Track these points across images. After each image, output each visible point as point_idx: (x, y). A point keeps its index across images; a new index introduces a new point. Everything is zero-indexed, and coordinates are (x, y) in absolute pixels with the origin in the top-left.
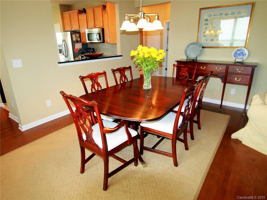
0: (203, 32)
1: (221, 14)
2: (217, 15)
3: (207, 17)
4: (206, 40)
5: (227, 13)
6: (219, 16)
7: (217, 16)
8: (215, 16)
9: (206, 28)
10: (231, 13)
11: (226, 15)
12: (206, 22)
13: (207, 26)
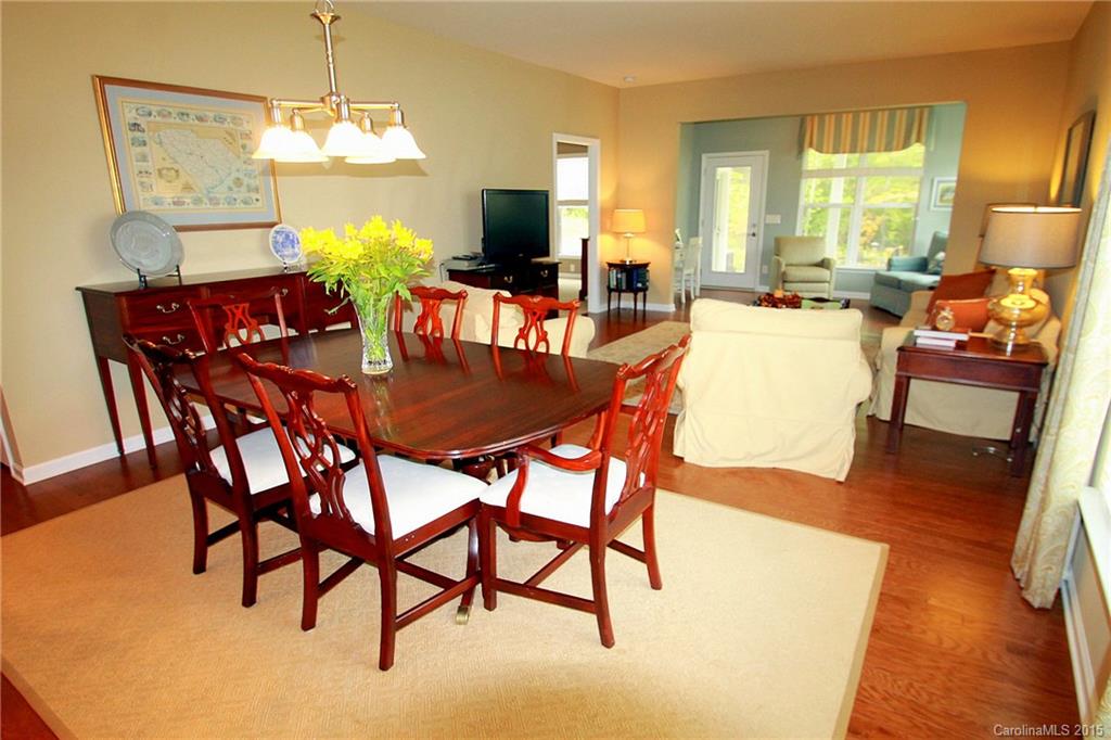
0: (136, 172)
1: (183, 114)
2: (170, 113)
3: (134, 113)
4: (156, 204)
5: (200, 114)
6: (178, 120)
7: (172, 120)
8: (164, 116)
9: (144, 158)
10: (211, 115)
11: (200, 119)
12: (138, 134)
13: (145, 149)
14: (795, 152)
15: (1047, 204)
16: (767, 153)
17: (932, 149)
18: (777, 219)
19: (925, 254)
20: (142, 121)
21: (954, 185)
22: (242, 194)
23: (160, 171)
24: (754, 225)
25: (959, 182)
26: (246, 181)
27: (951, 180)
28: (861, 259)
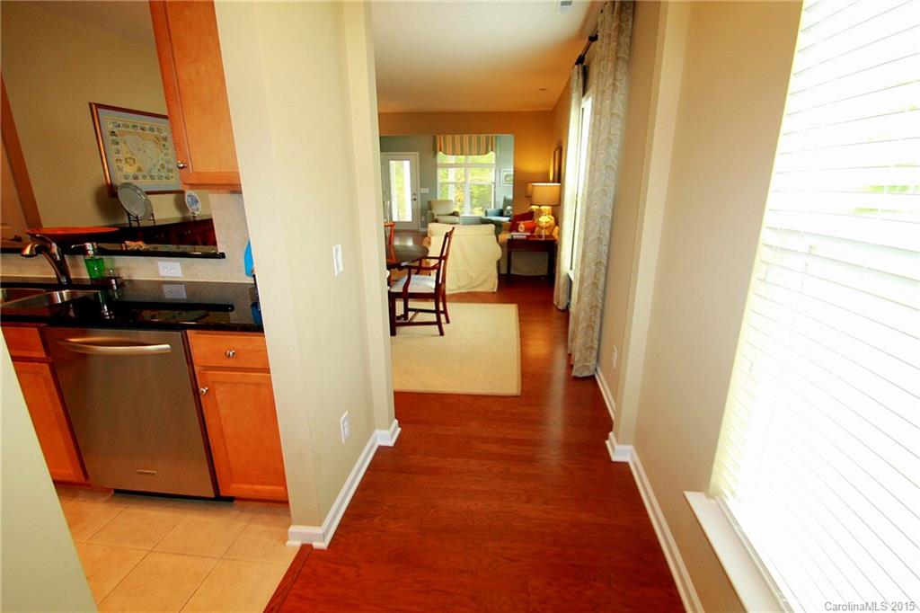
0: (115, 160)
1: (134, 126)
2: (128, 125)
3: (112, 125)
4: (126, 179)
5: (142, 126)
6: (132, 130)
7: (130, 130)
8: (126, 127)
9: (118, 152)
10: (148, 127)
11: (143, 129)
12: (114, 138)
13: (118, 147)
14: (433, 153)
15: (549, 182)
16: (418, 153)
17: (498, 154)
18: (427, 191)
19: (501, 208)
20: (116, 130)
21: (512, 173)
22: (164, 173)
23: (126, 159)
24: (414, 194)
25: (514, 171)
26: (166, 165)
27: (511, 171)
28: (471, 213)
